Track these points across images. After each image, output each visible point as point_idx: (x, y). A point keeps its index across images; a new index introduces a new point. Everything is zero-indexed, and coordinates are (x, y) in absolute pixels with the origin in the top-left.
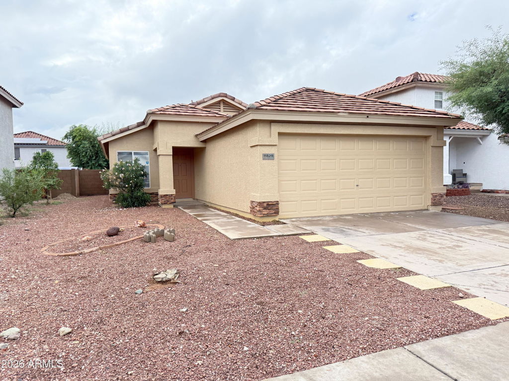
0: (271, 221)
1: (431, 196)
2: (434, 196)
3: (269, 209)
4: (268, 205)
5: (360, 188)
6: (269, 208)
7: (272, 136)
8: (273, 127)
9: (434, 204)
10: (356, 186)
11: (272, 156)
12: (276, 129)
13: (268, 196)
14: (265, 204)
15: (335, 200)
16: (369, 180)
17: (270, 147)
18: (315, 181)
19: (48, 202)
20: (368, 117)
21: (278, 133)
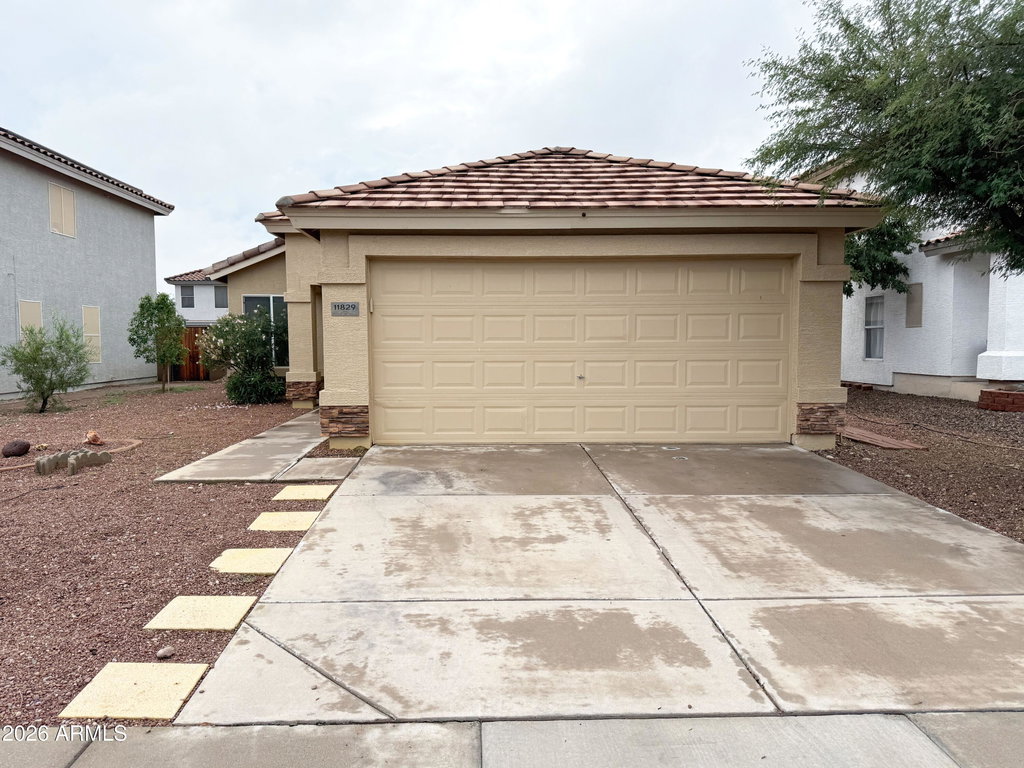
0: (352, 448)
1: (796, 411)
2: (806, 412)
3: (343, 423)
4: (341, 413)
5: (589, 384)
6: (343, 420)
7: (351, 265)
8: (352, 246)
9: (805, 431)
10: (576, 379)
11: (354, 307)
12: (360, 249)
13: (341, 394)
14: (335, 412)
15: (520, 410)
16: (616, 364)
17: (350, 289)
18: (470, 365)
19: (163, 388)
20: (584, 215)
21: (367, 257)
